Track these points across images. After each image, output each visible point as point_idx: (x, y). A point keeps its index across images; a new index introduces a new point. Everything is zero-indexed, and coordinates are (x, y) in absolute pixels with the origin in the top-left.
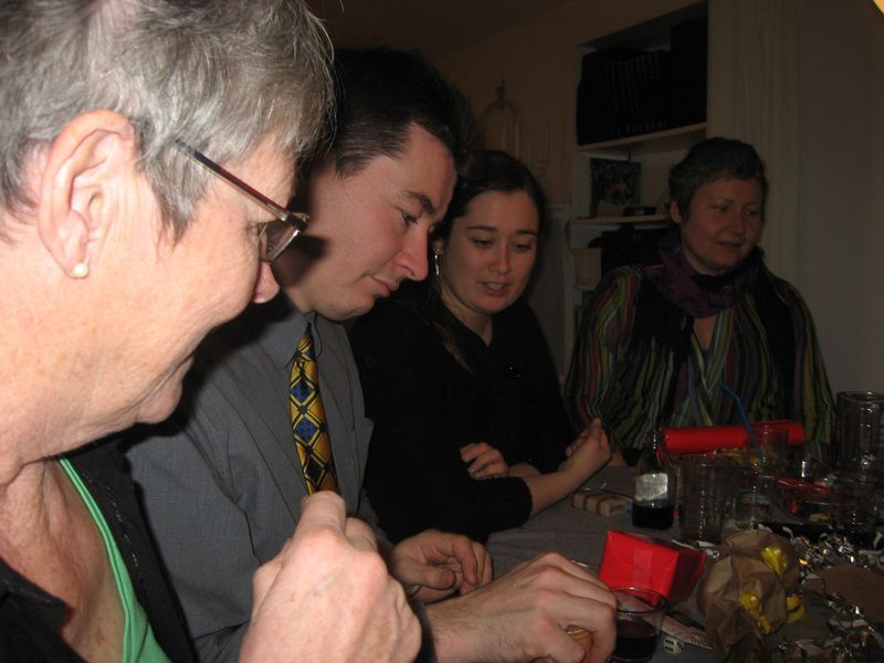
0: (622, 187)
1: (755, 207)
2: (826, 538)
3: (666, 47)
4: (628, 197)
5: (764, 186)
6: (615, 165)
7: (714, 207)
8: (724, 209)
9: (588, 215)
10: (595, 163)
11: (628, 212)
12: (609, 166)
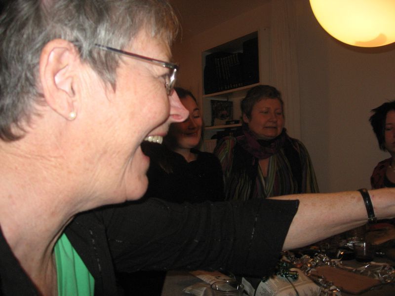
0: (224, 112)
1: (278, 111)
2: (316, 255)
3: (242, 51)
4: (227, 117)
5: (282, 102)
6: (221, 103)
7: (262, 112)
8: (266, 113)
9: (210, 125)
10: (213, 102)
11: (228, 123)
12: (219, 103)
